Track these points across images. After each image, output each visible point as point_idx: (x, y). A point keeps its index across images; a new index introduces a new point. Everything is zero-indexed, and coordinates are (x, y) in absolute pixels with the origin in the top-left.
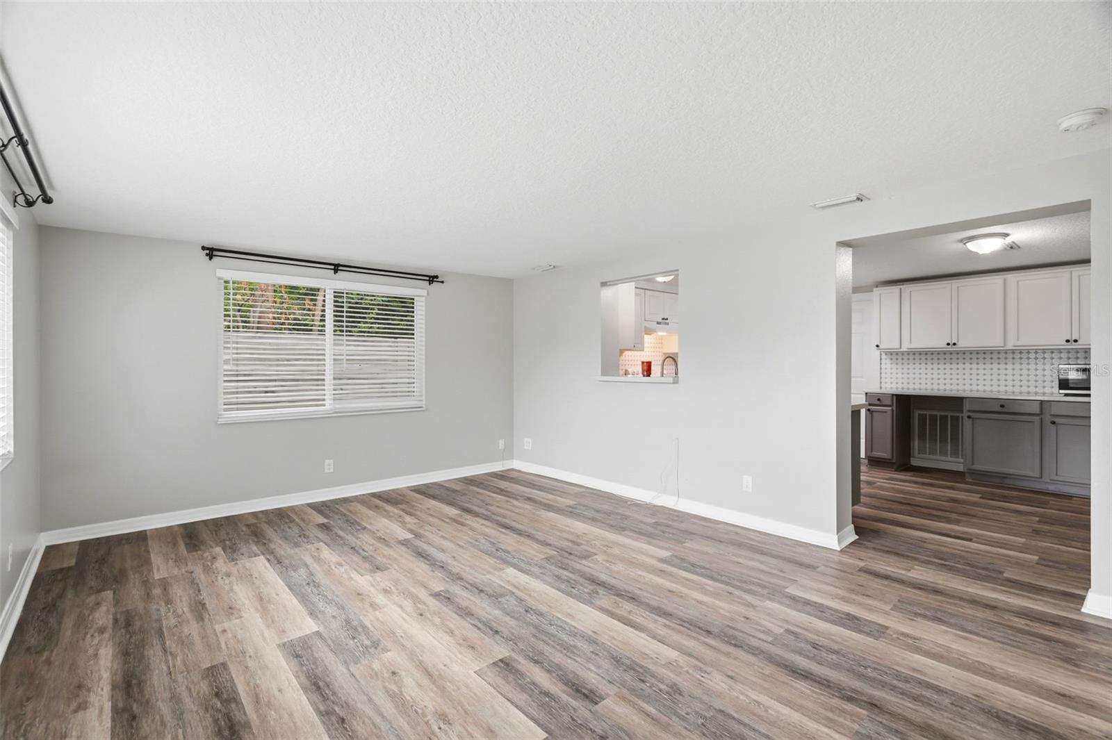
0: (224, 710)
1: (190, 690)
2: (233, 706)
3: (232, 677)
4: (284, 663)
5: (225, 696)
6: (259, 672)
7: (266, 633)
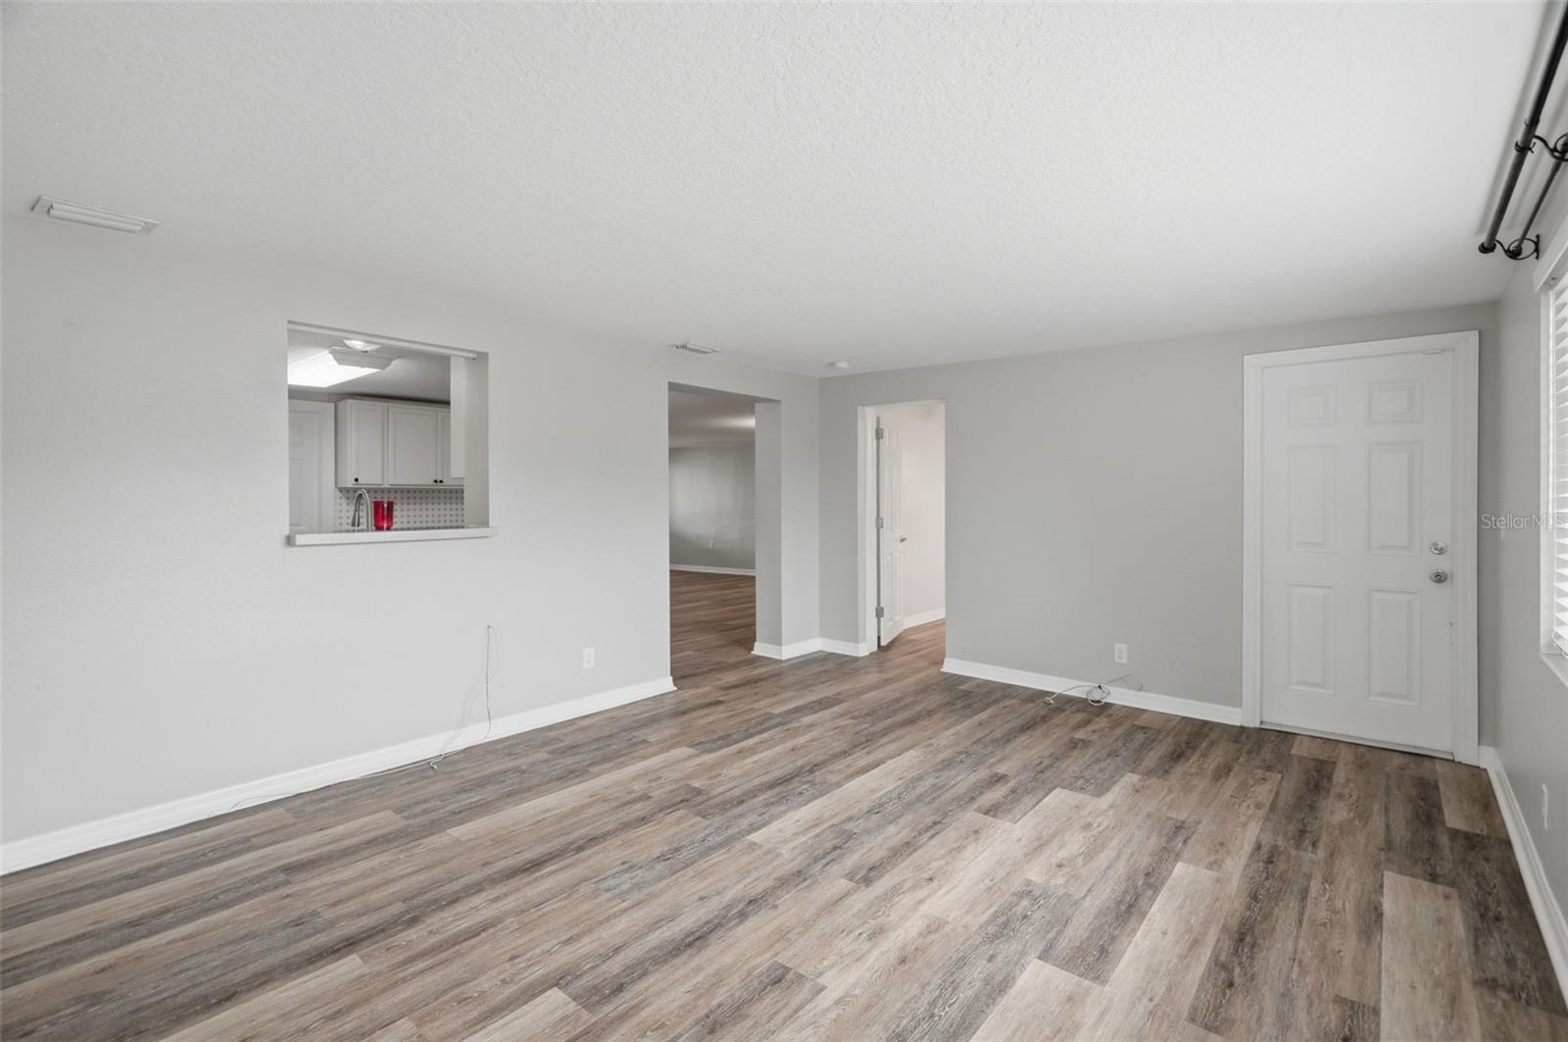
0: (1236, 961)
1: (1259, 1019)
2: (1223, 958)
3: (1198, 991)
4: (1127, 956)
5: (1223, 975)
6: (1163, 969)
7: (1091, 1019)
